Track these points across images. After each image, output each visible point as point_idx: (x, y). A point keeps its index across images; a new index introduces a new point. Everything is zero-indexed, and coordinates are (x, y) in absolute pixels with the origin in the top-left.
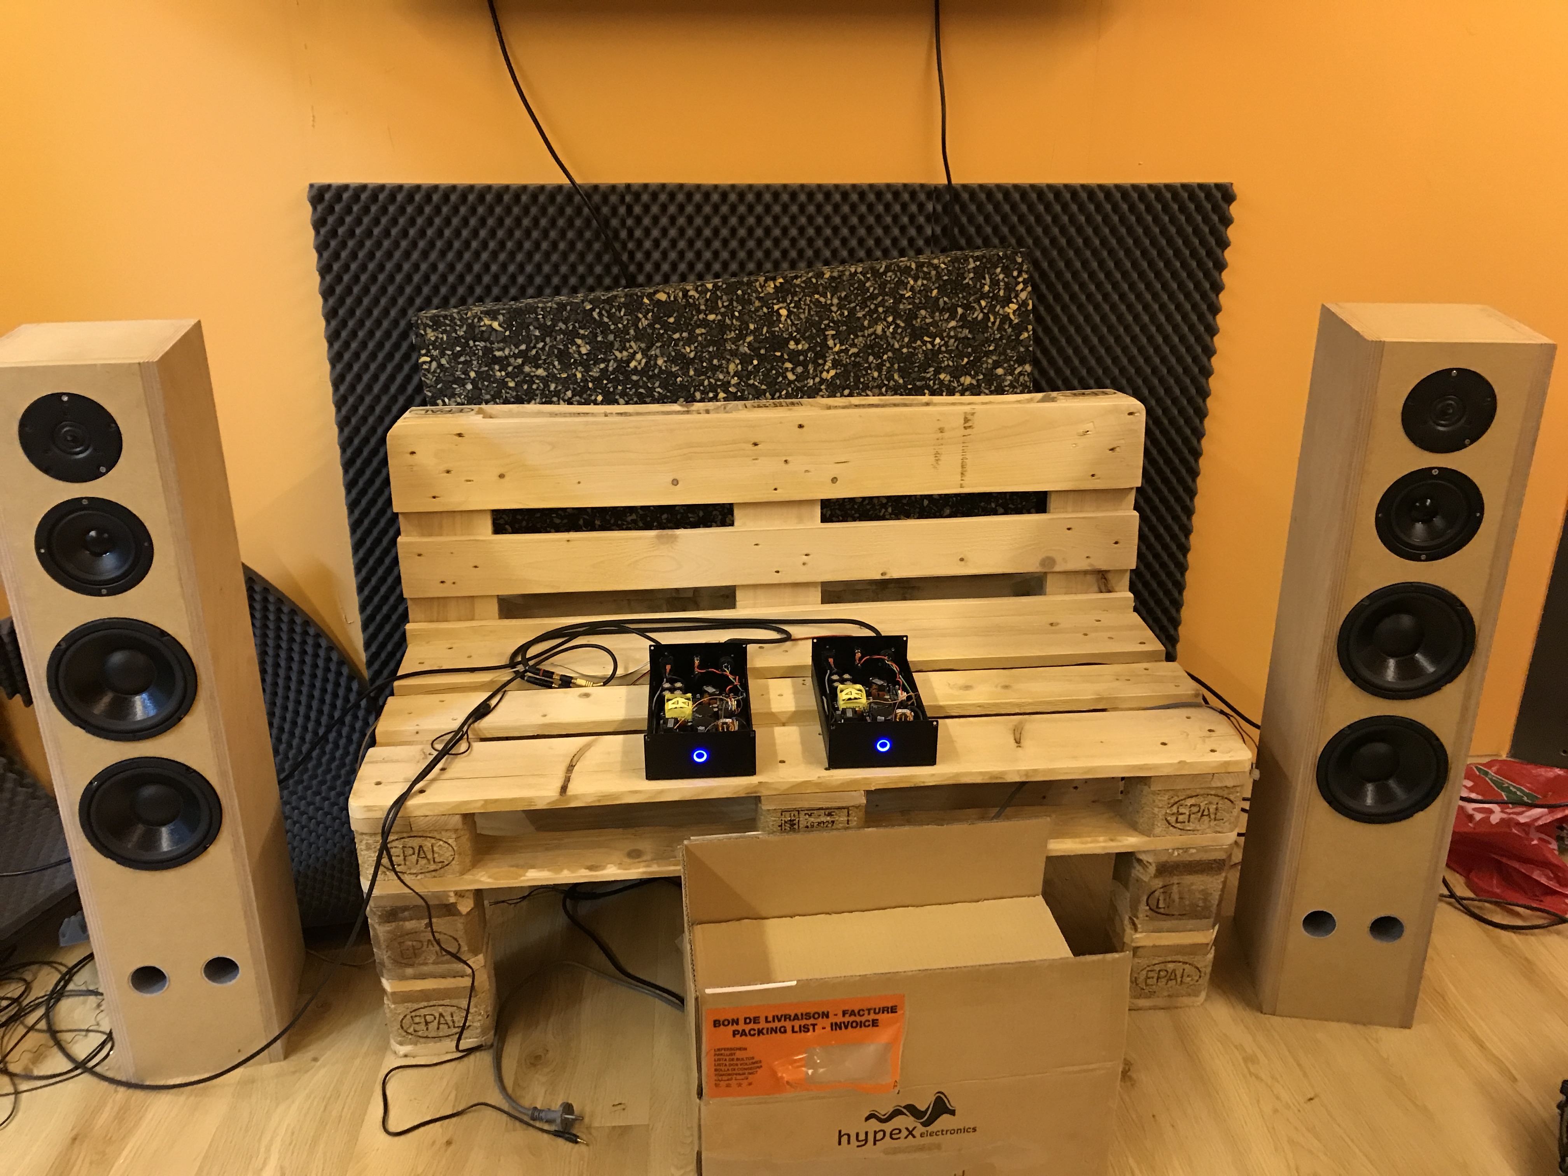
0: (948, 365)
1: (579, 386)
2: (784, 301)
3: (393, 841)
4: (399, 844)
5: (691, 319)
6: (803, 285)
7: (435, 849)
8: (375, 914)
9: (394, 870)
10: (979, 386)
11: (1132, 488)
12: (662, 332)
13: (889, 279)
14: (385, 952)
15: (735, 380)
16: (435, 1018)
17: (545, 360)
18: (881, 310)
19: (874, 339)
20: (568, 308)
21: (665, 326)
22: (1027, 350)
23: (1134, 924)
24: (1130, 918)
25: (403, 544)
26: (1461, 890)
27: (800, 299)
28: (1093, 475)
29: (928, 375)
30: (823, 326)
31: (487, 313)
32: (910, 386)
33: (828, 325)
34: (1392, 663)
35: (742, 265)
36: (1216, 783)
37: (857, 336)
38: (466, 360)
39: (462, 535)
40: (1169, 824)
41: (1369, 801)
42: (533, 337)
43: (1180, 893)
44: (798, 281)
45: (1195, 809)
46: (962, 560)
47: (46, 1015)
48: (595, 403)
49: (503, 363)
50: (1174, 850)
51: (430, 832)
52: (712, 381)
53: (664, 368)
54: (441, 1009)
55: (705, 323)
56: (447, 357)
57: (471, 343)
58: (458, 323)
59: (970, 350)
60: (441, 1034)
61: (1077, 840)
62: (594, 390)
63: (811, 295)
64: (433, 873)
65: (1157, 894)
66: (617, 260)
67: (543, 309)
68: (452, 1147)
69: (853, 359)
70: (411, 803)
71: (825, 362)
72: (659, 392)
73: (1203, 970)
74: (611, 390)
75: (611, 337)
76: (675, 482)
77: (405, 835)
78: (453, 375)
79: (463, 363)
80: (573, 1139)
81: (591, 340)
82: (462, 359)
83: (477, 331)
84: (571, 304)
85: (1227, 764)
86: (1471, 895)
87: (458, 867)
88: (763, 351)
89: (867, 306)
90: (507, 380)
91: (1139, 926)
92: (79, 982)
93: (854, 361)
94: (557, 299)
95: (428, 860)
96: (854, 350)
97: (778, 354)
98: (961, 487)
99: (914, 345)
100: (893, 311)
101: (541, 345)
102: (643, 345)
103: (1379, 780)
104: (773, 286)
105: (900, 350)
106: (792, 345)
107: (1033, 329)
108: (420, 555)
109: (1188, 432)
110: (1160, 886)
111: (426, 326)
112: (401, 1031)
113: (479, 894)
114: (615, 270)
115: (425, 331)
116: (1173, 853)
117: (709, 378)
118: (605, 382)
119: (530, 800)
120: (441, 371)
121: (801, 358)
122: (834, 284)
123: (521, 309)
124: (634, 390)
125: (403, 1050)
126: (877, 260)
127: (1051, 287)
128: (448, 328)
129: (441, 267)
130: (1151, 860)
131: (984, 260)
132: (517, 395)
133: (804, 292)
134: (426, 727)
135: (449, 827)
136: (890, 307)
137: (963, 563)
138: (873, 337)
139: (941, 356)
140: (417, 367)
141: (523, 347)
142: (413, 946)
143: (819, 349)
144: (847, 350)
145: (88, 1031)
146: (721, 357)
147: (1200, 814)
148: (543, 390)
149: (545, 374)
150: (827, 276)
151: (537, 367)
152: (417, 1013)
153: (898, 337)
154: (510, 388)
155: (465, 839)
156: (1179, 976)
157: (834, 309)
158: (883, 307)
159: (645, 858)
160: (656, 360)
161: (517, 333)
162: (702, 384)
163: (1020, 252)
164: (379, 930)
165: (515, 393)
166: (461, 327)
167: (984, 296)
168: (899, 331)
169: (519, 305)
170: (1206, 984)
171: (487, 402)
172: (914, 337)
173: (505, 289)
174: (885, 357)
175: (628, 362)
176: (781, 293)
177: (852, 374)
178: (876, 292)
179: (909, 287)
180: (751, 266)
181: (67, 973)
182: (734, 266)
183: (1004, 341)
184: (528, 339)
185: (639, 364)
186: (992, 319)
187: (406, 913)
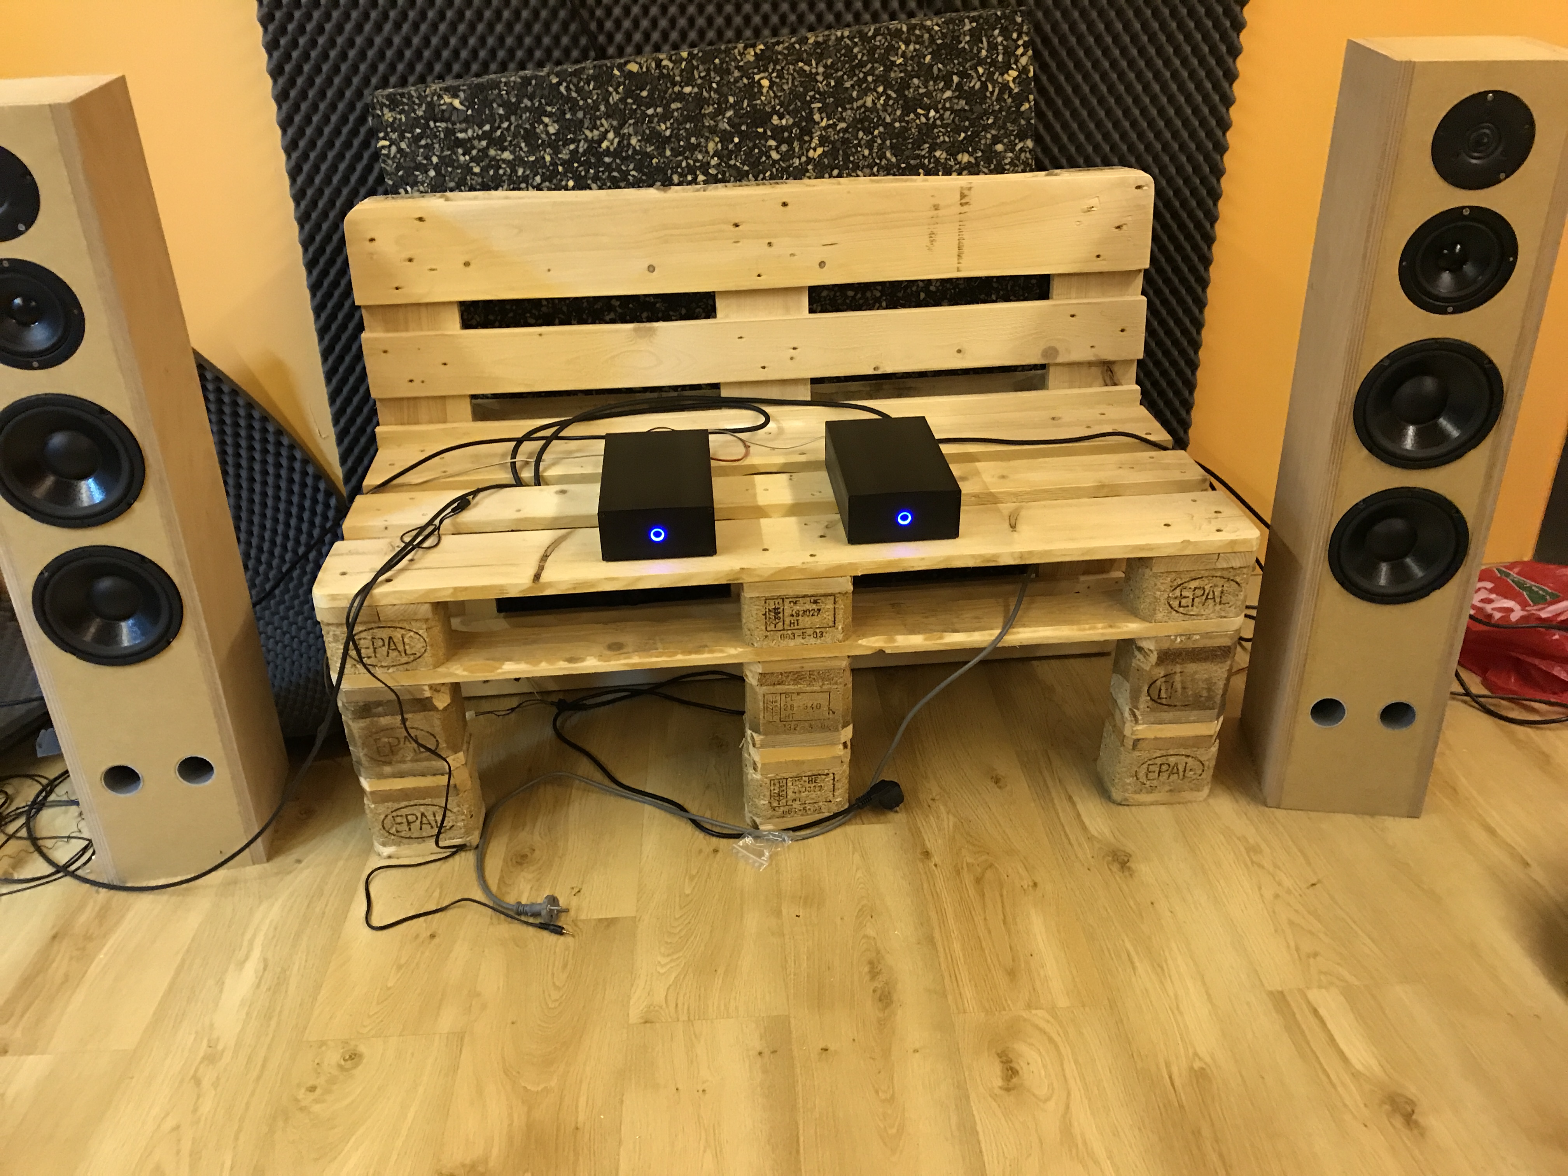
0: (944, 141)
1: (548, 170)
2: (766, 70)
3: (361, 632)
4: (367, 635)
5: (665, 92)
6: (786, 52)
7: (406, 640)
8: (347, 709)
9: (362, 662)
10: (977, 164)
11: (1140, 271)
12: (634, 107)
13: (878, 43)
14: (360, 749)
15: (715, 161)
16: (417, 818)
17: (511, 141)
18: (870, 79)
19: (864, 112)
20: (533, 82)
21: (638, 100)
22: (1028, 122)
23: (1135, 716)
24: (1130, 709)
25: (367, 339)
26: (1476, 686)
27: (783, 68)
28: (1098, 256)
29: (923, 153)
30: (808, 98)
31: (446, 90)
32: (903, 165)
33: (813, 97)
34: (1411, 431)
35: (720, 34)
36: (1222, 564)
37: (845, 109)
38: (427, 144)
39: (429, 330)
40: (1172, 608)
41: (1383, 581)
42: (497, 116)
43: (1182, 682)
44: (779, 48)
45: (1199, 592)
46: (959, 351)
47: (27, 824)
48: (566, 188)
49: (466, 145)
50: (1176, 636)
51: (399, 622)
52: (691, 162)
53: (638, 148)
54: (422, 809)
55: (680, 97)
56: (406, 140)
57: (432, 124)
58: (417, 101)
59: (967, 123)
60: (424, 834)
61: (1075, 627)
62: (564, 174)
63: (795, 64)
64: (405, 666)
65: (1158, 683)
66: (584, 29)
67: (506, 84)
68: (436, 940)
69: (841, 135)
70: (377, 591)
71: (812, 138)
72: (633, 176)
73: (1206, 763)
74: (583, 173)
75: (580, 114)
76: (651, 269)
77: (373, 625)
78: (414, 160)
79: (425, 147)
80: (558, 931)
81: (558, 118)
82: (423, 142)
83: (436, 110)
84: (536, 77)
85: (1233, 542)
86: (1486, 692)
87: (430, 659)
88: (744, 128)
89: (855, 75)
90: (472, 164)
91: (1140, 718)
92: (60, 793)
93: (842, 138)
94: (522, 73)
95: (399, 652)
96: (843, 125)
97: (761, 130)
98: (958, 270)
99: (907, 119)
100: (883, 79)
101: (505, 125)
102: (615, 123)
103: (1396, 559)
104: (753, 53)
105: (891, 124)
106: (775, 120)
107: (1035, 100)
108: (385, 352)
109: (1200, 214)
110: (1162, 675)
111: (382, 105)
112: (383, 832)
113: (456, 688)
114: (583, 41)
115: (382, 112)
116: (1176, 639)
117: (687, 158)
118: (576, 165)
119: (501, 588)
120: (401, 156)
121: (786, 134)
122: (819, 51)
123: (482, 84)
124: (607, 174)
125: (387, 851)
126: (866, 24)
127: (1054, 53)
128: (406, 108)
129: (397, 40)
130: (1152, 648)
131: (981, 21)
132: (483, 182)
133: (787, 60)
134: (395, 523)
135: (419, 617)
136: (881, 76)
137: (960, 355)
138: (863, 110)
139: (936, 130)
140: (376, 155)
141: (487, 127)
142: (389, 743)
143: (804, 124)
144: (834, 125)
145: (69, 837)
146: (698, 135)
147: (1204, 597)
148: (510, 175)
149: (511, 157)
150: (811, 41)
151: (503, 149)
152: (399, 813)
153: (890, 110)
154: (475, 174)
155: (437, 630)
156: (1181, 769)
157: (820, 78)
158: (873, 75)
159: (625, 650)
160: (629, 139)
161: (480, 112)
162: (680, 166)
163: (1020, 11)
164: (353, 727)
165: (480, 180)
166: (420, 105)
167: (981, 62)
168: (891, 102)
169: (480, 80)
170: (1209, 779)
171: (452, 190)
172: (907, 110)
173: (467, 66)
174: (876, 132)
175: (600, 142)
176: (763, 61)
177: (841, 152)
178: (865, 58)
179: (900, 52)
180: (730, 34)
181: (48, 785)
182: (711, 35)
183: (1004, 113)
184: (491, 119)
185: (612, 144)
186: (990, 89)
187: (380, 709)
